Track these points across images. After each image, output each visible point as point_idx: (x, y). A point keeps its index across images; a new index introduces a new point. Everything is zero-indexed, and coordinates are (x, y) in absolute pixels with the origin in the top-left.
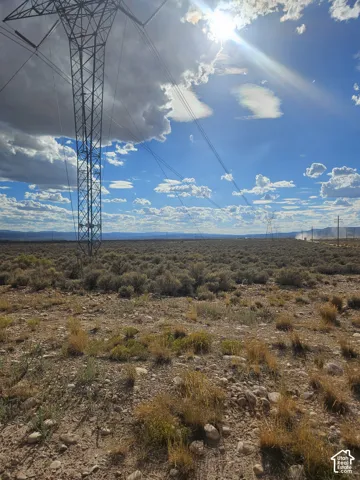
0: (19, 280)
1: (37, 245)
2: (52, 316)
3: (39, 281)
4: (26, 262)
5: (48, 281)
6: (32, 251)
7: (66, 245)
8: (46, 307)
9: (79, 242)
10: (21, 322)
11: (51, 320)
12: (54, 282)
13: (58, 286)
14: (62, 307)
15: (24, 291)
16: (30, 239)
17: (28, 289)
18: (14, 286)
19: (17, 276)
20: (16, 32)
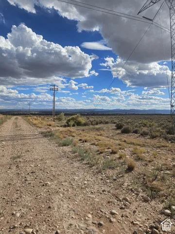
0: (144, 132)
1: (147, 116)
2: (162, 152)
3: (153, 134)
4: (144, 124)
5: (158, 134)
6: (146, 119)
7: (162, 116)
8: (159, 147)
9: (171, 115)
10: (148, 152)
11: (162, 154)
12: (161, 135)
13: (163, 137)
14: (167, 149)
15: (146, 137)
16: (144, 113)
17: (148, 137)
18: (142, 135)
19: (143, 130)
20: (143, 17)
